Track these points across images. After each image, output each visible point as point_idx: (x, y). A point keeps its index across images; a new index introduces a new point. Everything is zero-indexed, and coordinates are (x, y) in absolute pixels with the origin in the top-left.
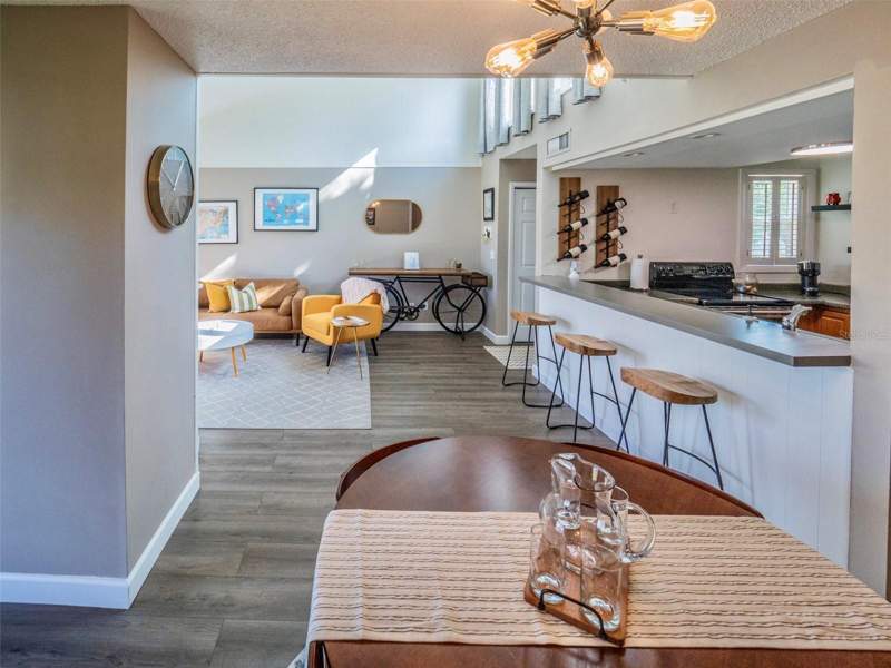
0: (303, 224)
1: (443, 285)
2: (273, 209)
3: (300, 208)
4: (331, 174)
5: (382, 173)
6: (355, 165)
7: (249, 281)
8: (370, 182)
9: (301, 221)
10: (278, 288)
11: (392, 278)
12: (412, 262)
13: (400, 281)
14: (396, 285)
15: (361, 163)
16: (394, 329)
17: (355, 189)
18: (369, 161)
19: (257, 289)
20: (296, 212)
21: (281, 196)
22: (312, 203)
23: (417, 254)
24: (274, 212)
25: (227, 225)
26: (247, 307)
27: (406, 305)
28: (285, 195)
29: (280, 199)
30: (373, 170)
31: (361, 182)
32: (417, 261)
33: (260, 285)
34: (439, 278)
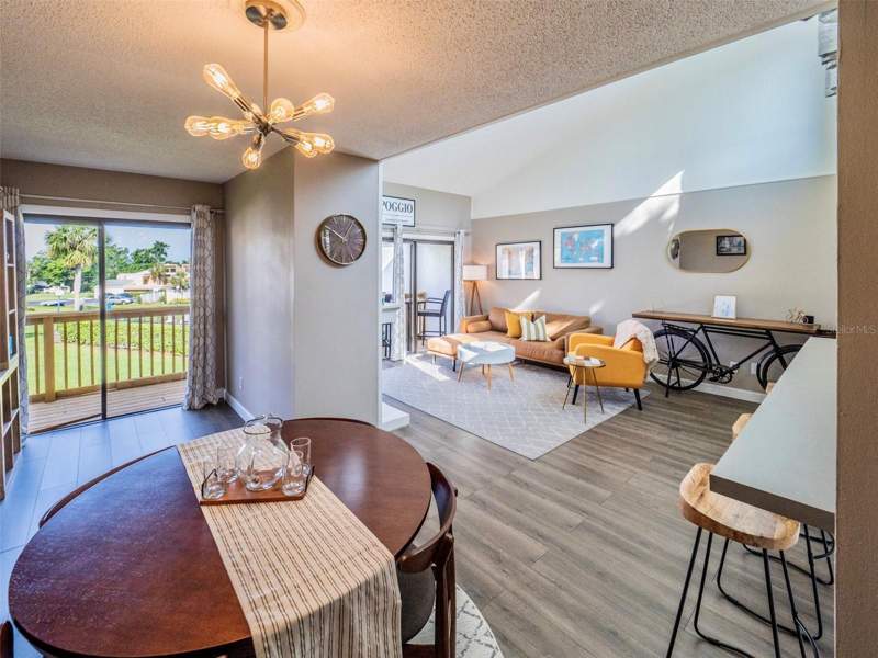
0: (598, 261)
1: (773, 343)
2: (570, 247)
3: (594, 245)
4: (627, 207)
5: (690, 199)
6: (655, 194)
7: (542, 314)
8: (674, 210)
9: (596, 258)
10: (568, 324)
11: (696, 327)
12: (724, 309)
13: (705, 332)
14: (700, 336)
15: (661, 191)
16: (696, 389)
17: (655, 221)
18: (674, 186)
19: (547, 322)
20: (590, 248)
21: (577, 233)
22: (607, 240)
23: (734, 298)
24: (571, 250)
25: (532, 263)
26: (534, 338)
27: (714, 362)
28: (581, 232)
29: (576, 237)
30: (678, 196)
31: (662, 212)
32: (733, 308)
33: (551, 319)
34: (767, 333)
